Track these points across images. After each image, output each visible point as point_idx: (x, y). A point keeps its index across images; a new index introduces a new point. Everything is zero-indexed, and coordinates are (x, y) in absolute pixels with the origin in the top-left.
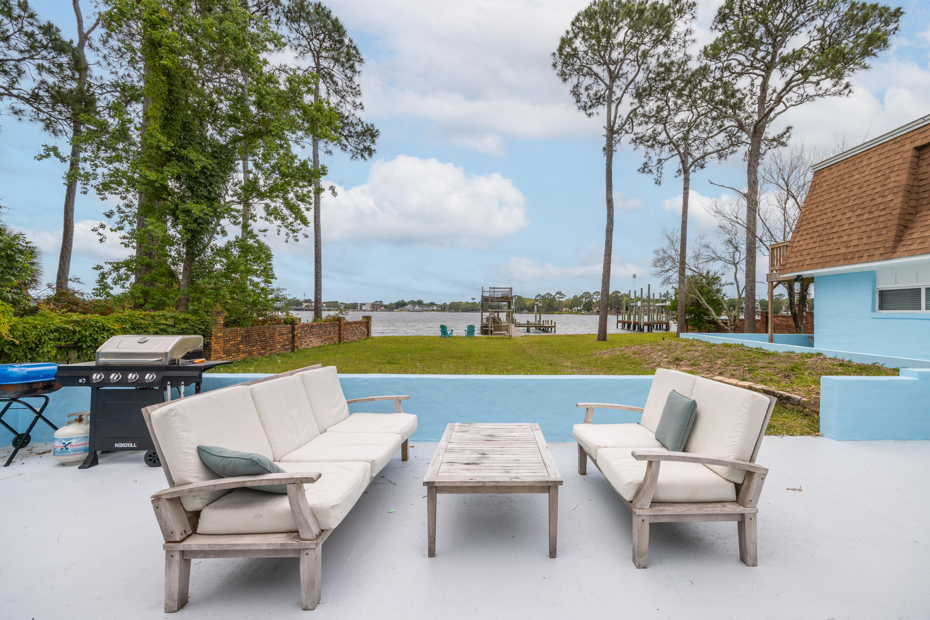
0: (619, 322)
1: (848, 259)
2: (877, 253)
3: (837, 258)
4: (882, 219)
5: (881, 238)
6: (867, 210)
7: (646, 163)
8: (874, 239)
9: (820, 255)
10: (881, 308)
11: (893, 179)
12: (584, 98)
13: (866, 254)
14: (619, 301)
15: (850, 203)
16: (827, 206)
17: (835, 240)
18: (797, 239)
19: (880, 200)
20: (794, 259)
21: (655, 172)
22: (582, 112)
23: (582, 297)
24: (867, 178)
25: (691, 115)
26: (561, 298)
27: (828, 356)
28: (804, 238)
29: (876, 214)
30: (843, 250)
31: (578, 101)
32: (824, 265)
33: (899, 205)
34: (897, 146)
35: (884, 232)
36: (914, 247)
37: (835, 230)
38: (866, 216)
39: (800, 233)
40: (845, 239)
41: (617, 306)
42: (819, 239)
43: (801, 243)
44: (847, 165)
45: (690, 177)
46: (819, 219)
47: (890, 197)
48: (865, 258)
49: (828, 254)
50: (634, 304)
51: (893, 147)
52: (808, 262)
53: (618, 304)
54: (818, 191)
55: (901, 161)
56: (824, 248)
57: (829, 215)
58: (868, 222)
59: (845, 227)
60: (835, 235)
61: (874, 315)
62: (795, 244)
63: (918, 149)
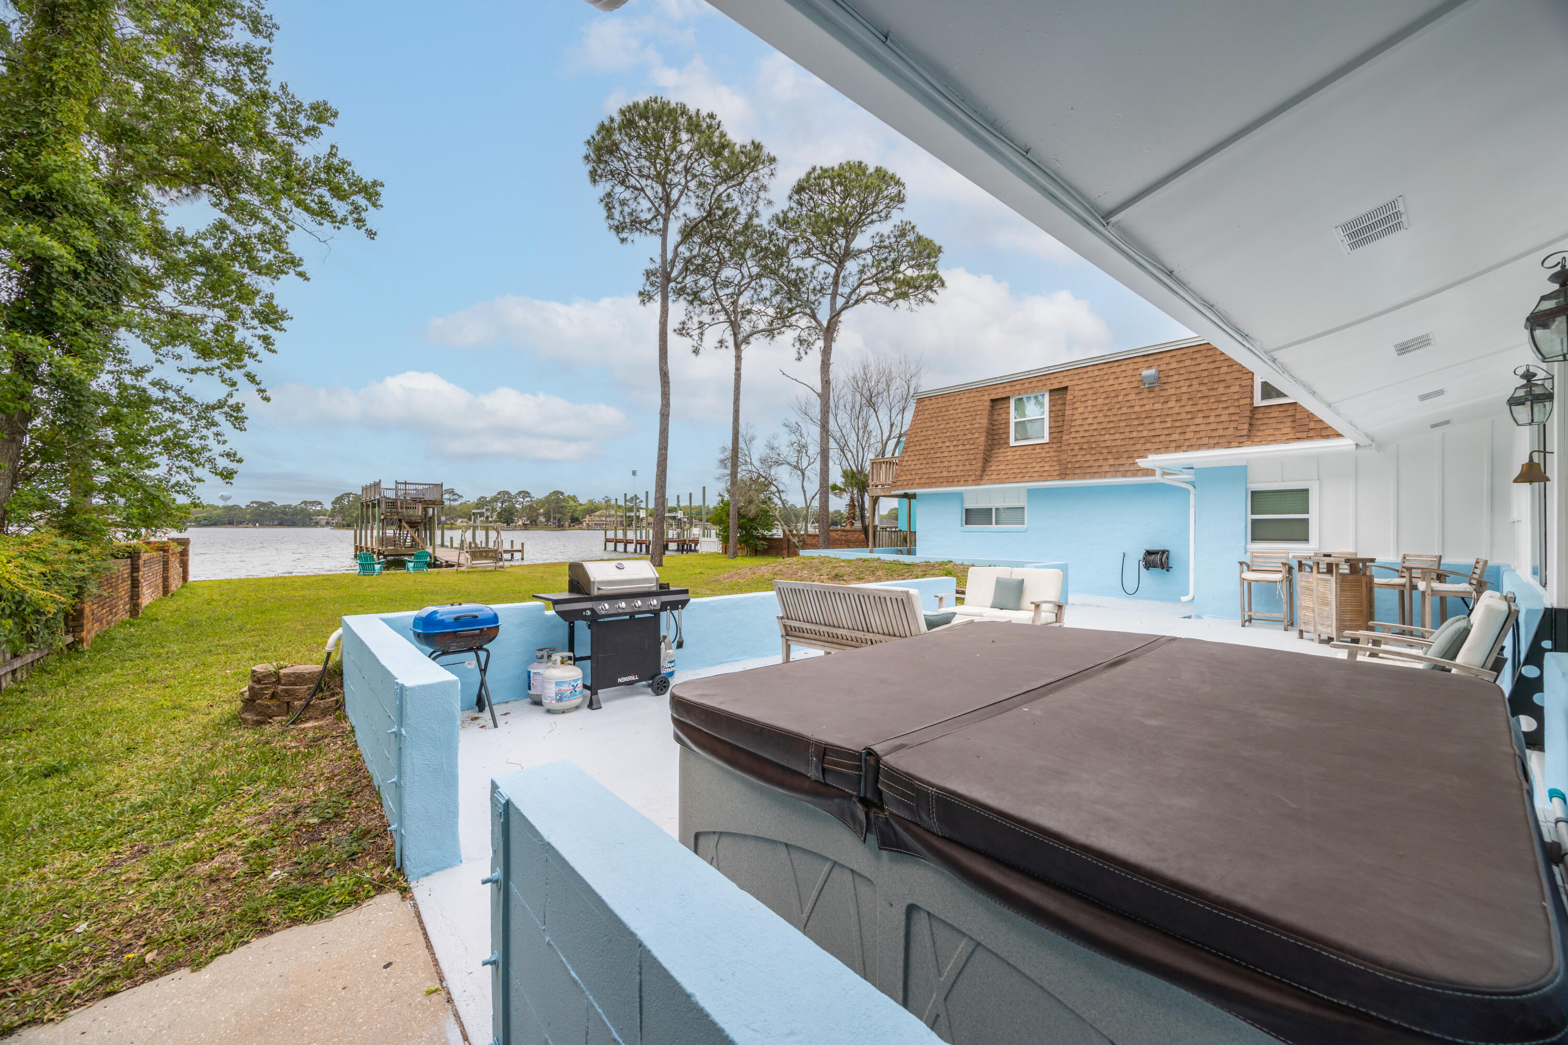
0: (607, 540)
1: (950, 481)
2: (970, 479)
3: (941, 480)
4: (972, 452)
5: (972, 468)
6: (961, 442)
7: (684, 323)
8: (967, 467)
9: (926, 476)
10: (967, 523)
11: (978, 421)
12: (616, 213)
13: (963, 480)
14: (562, 507)
15: (948, 434)
16: (929, 433)
17: (939, 464)
18: (906, 459)
19: (969, 436)
20: (904, 478)
21: (696, 338)
22: (613, 232)
23: (495, 499)
24: (960, 415)
25: (740, 276)
26: (454, 500)
27: (957, 563)
28: (912, 458)
29: (968, 447)
30: (945, 474)
31: (610, 217)
32: (931, 485)
33: (983, 443)
34: (979, 394)
35: (974, 462)
36: (993, 477)
37: (938, 455)
38: (961, 447)
39: (908, 454)
40: (946, 464)
41: (558, 516)
42: (925, 462)
43: (910, 463)
44: (944, 400)
45: (743, 355)
46: (923, 443)
47: (976, 435)
48: (962, 482)
49: (934, 476)
50: (632, 514)
51: (976, 394)
52: (917, 481)
53: (559, 513)
54: (921, 417)
55: (982, 407)
56: (930, 471)
57: (932, 441)
58: (963, 453)
59: (946, 454)
60: (938, 460)
61: (962, 529)
62: (904, 463)
63: (993, 401)
